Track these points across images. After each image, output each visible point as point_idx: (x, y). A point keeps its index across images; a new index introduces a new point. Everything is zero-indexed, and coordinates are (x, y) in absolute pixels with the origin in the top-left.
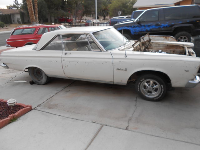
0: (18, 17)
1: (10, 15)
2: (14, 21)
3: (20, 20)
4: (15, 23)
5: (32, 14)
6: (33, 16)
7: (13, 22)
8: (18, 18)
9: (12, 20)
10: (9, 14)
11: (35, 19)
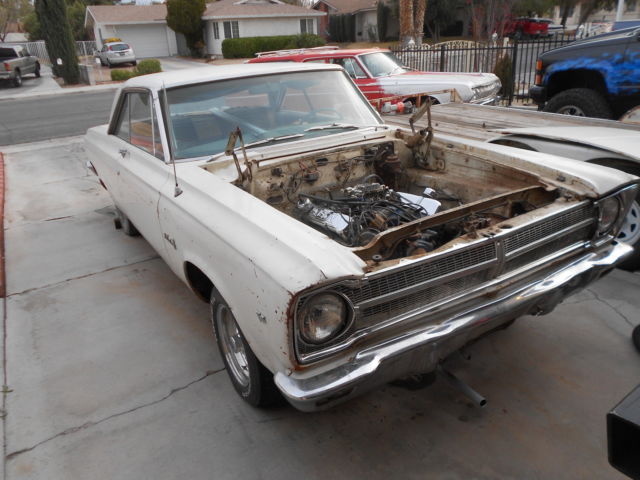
0: (372, 20)
1: (354, 16)
2: (360, 34)
3: (375, 31)
4: (362, 40)
5: (407, 11)
6: (408, 18)
7: (357, 37)
8: (371, 26)
9: (357, 30)
10: (349, 14)
11: (412, 25)
